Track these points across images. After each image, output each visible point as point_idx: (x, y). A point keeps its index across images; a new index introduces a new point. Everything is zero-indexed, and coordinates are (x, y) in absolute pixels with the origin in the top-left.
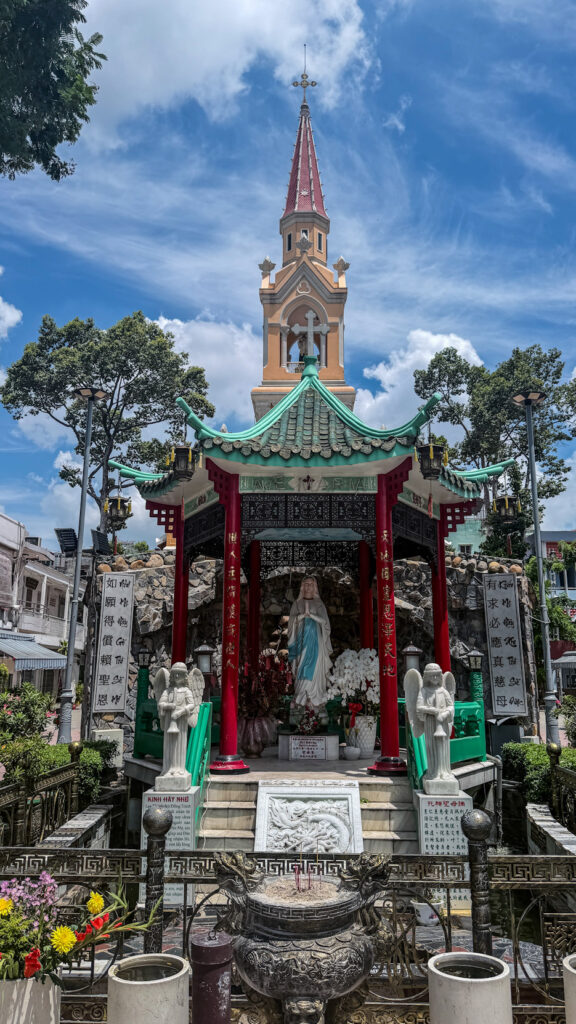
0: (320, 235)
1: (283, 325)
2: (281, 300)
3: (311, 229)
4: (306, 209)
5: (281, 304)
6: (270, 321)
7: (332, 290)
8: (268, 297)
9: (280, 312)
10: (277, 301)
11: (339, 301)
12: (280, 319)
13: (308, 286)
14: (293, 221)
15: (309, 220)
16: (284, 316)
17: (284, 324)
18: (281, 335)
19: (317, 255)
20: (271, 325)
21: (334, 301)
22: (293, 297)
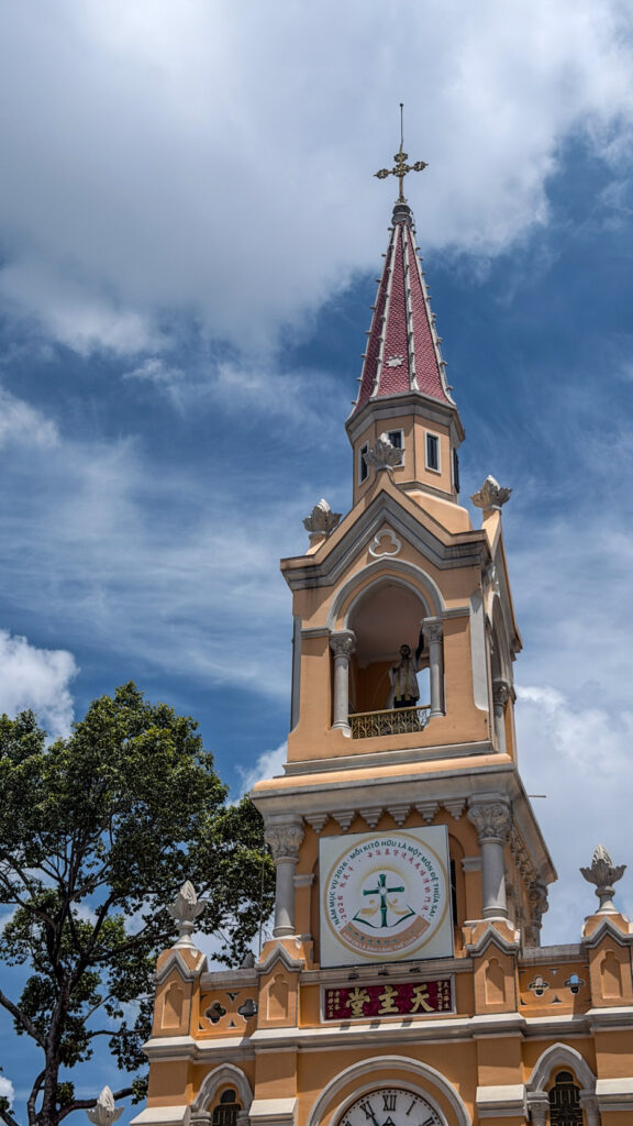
0: (432, 441)
1: (335, 631)
2: (331, 578)
3: (409, 430)
4: (400, 391)
5: (333, 585)
6: (306, 626)
7: (447, 540)
8: (302, 575)
9: (330, 603)
10: (322, 581)
11: (467, 561)
12: (330, 619)
13: (395, 540)
14: (370, 420)
15: (406, 410)
16: (338, 612)
17: (340, 627)
18: (332, 653)
19: (424, 477)
20: (309, 636)
21: (456, 563)
22: (361, 566)
